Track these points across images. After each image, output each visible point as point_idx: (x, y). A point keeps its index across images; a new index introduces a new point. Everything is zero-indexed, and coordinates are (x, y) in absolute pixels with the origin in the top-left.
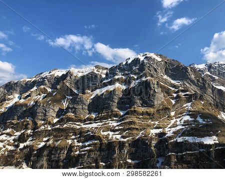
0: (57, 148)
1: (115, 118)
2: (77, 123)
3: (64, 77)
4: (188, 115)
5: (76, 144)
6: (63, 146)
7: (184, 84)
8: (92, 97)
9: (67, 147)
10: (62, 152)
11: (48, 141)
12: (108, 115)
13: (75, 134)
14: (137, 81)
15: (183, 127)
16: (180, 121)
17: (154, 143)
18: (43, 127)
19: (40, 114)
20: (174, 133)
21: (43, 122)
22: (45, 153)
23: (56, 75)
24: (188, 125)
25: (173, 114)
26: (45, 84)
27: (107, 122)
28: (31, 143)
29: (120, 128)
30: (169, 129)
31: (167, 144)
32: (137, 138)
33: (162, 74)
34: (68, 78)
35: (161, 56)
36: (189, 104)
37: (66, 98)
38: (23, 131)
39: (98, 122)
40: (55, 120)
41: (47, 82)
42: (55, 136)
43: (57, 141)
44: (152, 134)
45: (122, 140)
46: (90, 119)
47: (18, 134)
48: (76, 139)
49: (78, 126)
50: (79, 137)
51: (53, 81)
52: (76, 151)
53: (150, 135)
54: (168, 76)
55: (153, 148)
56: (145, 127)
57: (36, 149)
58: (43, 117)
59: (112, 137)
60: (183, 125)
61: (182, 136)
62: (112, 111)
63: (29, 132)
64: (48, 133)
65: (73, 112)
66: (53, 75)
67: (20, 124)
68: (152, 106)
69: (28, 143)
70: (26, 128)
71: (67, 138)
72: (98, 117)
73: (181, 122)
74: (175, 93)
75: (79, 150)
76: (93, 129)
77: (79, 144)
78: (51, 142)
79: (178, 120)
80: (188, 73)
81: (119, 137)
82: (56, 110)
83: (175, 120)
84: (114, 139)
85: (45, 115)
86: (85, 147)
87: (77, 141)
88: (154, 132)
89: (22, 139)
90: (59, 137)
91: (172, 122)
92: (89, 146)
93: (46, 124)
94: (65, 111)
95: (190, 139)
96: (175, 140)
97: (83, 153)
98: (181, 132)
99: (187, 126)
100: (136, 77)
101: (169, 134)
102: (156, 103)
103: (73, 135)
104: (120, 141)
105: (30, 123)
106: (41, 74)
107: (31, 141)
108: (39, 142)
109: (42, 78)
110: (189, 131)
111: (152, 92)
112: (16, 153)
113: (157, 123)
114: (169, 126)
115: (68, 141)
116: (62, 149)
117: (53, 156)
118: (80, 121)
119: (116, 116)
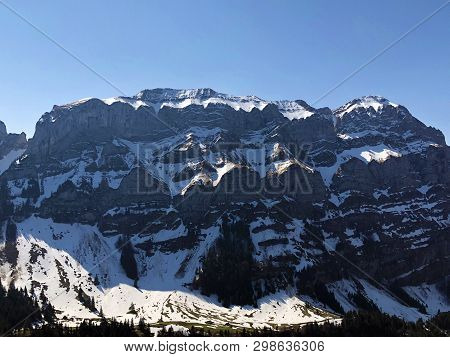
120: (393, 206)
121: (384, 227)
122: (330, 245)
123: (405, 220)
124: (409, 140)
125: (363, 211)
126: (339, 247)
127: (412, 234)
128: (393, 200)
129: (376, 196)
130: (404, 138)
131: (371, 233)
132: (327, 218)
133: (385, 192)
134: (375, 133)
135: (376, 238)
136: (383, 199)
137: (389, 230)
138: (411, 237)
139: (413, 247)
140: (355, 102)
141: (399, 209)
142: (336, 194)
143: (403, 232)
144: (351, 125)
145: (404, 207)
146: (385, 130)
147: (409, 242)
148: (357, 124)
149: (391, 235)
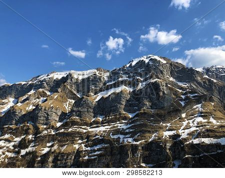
0: (63, 153)
1: (123, 121)
2: (83, 127)
3: (64, 80)
4: (200, 116)
5: (84, 148)
6: (70, 151)
7: (191, 86)
8: (97, 100)
9: (74, 152)
10: (69, 157)
11: (52, 146)
12: (116, 118)
13: (82, 138)
14: (144, 83)
15: (198, 129)
16: (193, 122)
17: (168, 145)
18: (46, 132)
19: (42, 118)
20: (188, 134)
21: (45, 126)
22: (51, 159)
23: (55, 78)
24: (202, 126)
25: (184, 115)
26: (44, 87)
27: (115, 125)
28: (34, 149)
29: (131, 130)
30: (183, 131)
31: (182, 146)
32: (150, 140)
33: (168, 77)
34: (69, 81)
35: (164, 58)
36: (199, 105)
37: (67, 101)
38: (23, 137)
39: (105, 126)
40: (59, 124)
41: (45, 85)
42: (59, 141)
43: (62, 146)
44: (166, 136)
45: (135, 143)
46: (96, 122)
47: (18, 139)
48: (83, 143)
49: (84, 130)
50: (87, 142)
51: (52, 84)
52: (85, 156)
53: (164, 137)
54: (174, 78)
55: (168, 151)
56: (158, 130)
57: (40, 155)
58: (45, 121)
59: (124, 141)
60: (197, 127)
61: (197, 137)
62: (120, 114)
63: (30, 137)
64: (52, 138)
65: (78, 116)
66: (52, 78)
67: (20, 128)
68: (162, 108)
69: (30, 149)
70: (27, 133)
71: (73, 143)
72: (105, 120)
73: (194, 124)
74: (183, 95)
75: (88, 155)
76: (102, 132)
77: (87, 149)
78: (56, 147)
79: (191, 121)
80: (194, 75)
81: (130, 140)
82: (59, 114)
83: (187, 122)
84: (126, 142)
85: (47, 119)
86: (95, 151)
87: (85, 146)
88: (167, 134)
89: (23, 145)
90: (64, 141)
91: (185, 123)
92: (98, 150)
93: (49, 128)
94: (68, 114)
95: (207, 141)
96: (191, 141)
97: (93, 158)
98: (196, 134)
99: (201, 128)
100: (142, 79)
101: (184, 136)
102: (166, 105)
103: (79, 139)
104: (132, 145)
105: (31, 127)
106: (38, 77)
107: (33, 146)
108: (43, 147)
109: (40, 81)
110: (203, 132)
111: (161, 94)
112: (17, 160)
113: (169, 125)
114: (182, 128)
115: (74, 146)
116: (68, 154)
117: (59, 162)
118: (86, 124)
119: (125, 118)
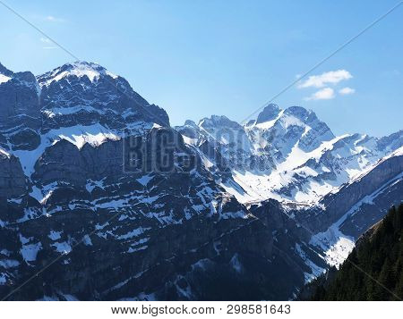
120: (109, 201)
121: (98, 227)
122: (29, 253)
123: (122, 218)
124: (130, 120)
125: (72, 207)
126: (40, 255)
127: (130, 235)
128: (108, 194)
129: (89, 188)
130: (124, 116)
131: (82, 235)
132: (26, 218)
133: (99, 184)
134: (90, 109)
135: (88, 240)
136: (97, 192)
137: (103, 231)
138: (129, 239)
139: (131, 250)
140: (65, 68)
141: (116, 204)
142: (39, 186)
143: (120, 232)
144: (61, 98)
145: (121, 201)
146: (101, 107)
147: (127, 244)
148: (68, 96)
149: (105, 236)
